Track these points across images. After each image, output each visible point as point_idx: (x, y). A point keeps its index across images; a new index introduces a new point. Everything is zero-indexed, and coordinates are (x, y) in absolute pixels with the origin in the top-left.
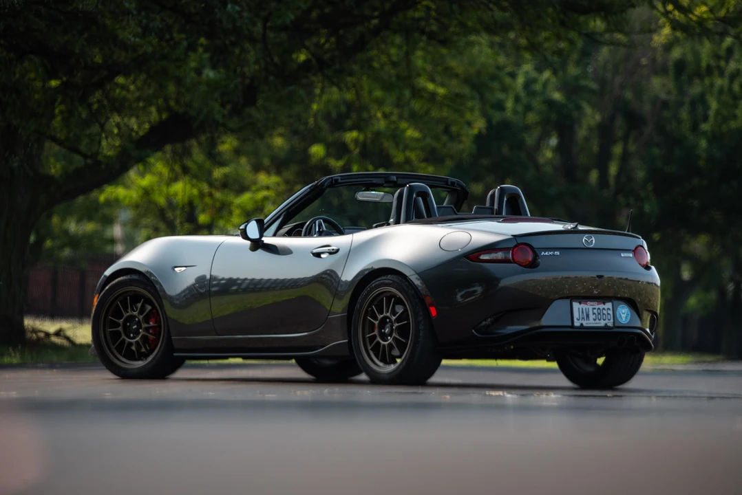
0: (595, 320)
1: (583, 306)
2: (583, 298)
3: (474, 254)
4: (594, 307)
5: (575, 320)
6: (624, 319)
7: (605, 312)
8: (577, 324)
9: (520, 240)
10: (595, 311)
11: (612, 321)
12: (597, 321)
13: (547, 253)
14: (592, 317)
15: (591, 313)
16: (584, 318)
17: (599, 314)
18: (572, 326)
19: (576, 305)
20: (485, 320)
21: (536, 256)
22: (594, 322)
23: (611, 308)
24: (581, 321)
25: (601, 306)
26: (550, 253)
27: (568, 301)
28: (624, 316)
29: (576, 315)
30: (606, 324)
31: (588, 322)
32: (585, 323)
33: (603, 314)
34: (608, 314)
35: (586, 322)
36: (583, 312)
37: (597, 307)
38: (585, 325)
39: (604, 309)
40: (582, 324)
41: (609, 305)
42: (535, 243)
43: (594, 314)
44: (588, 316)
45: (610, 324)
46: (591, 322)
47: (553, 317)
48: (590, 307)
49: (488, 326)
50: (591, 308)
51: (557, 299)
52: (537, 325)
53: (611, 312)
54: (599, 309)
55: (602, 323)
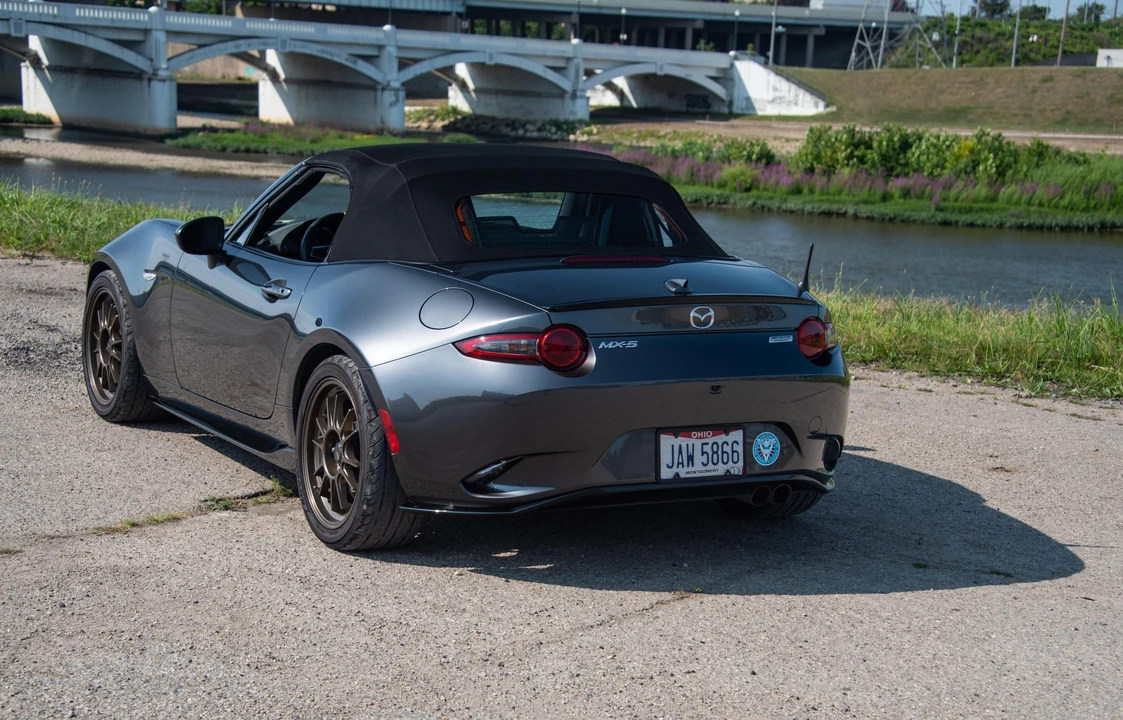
0: (705, 465)
1: (682, 441)
4: (706, 441)
5: (663, 469)
6: (766, 459)
7: (727, 449)
8: (666, 474)
9: (557, 319)
10: (707, 448)
11: (741, 463)
12: (710, 466)
13: (610, 345)
14: (699, 458)
15: (697, 453)
16: (682, 463)
17: (717, 454)
18: (657, 479)
19: (667, 441)
21: (587, 349)
22: (703, 469)
23: (740, 440)
24: (675, 470)
25: (721, 439)
26: (618, 344)
28: (766, 452)
29: (666, 458)
30: (728, 471)
31: (691, 469)
32: (683, 473)
33: (724, 453)
34: (733, 452)
35: (686, 469)
36: (680, 452)
37: (711, 440)
38: (682, 475)
39: (725, 443)
40: (677, 474)
41: (737, 436)
42: (587, 324)
43: (703, 453)
44: (691, 458)
45: (737, 469)
46: (698, 470)
48: (694, 442)
50: (698, 443)
51: (629, 433)
53: (739, 448)
54: (715, 443)
55: (721, 470)
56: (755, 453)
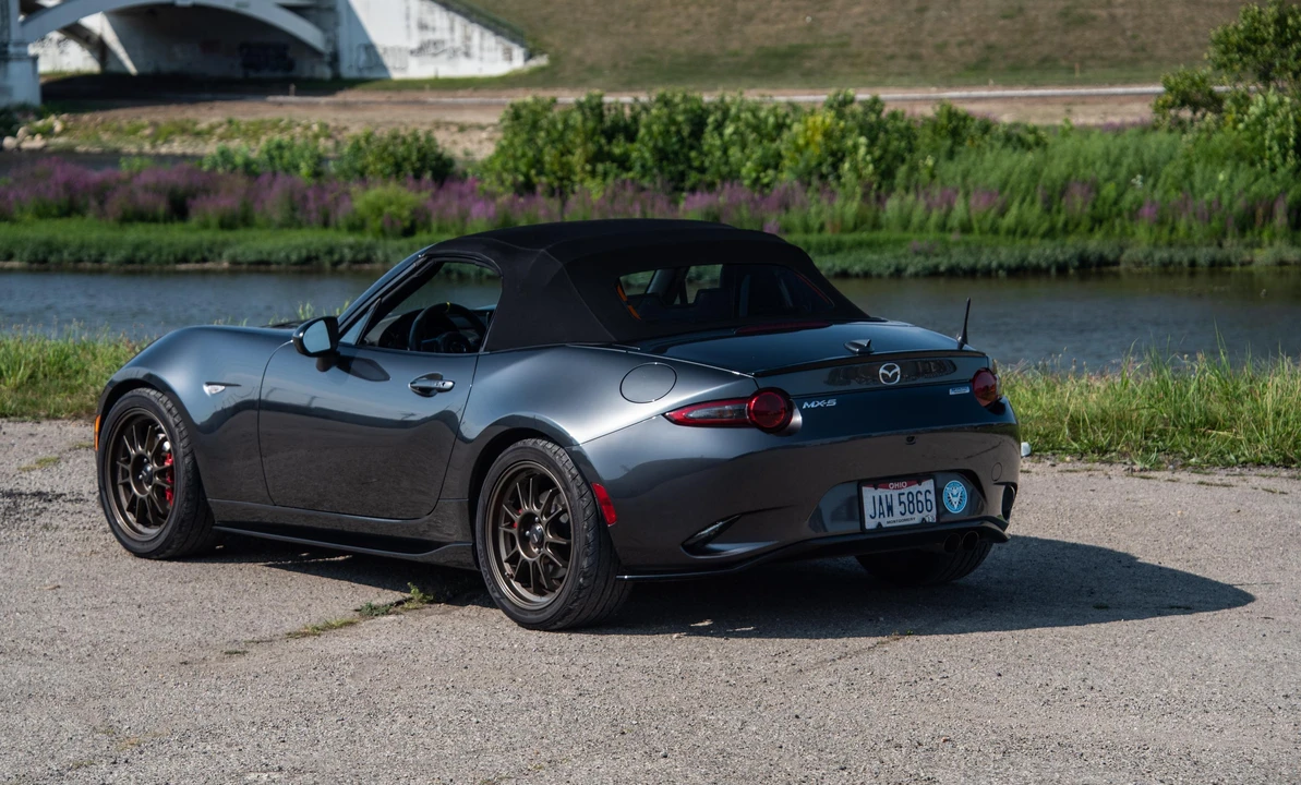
0: (903, 514)
1: (881, 492)
3: (681, 411)
4: (902, 491)
5: (867, 519)
6: (956, 506)
7: (922, 498)
8: (870, 524)
10: (904, 498)
11: (934, 511)
12: (908, 515)
13: (813, 405)
14: (897, 509)
15: (896, 503)
16: (883, 513)
17: (912, 503)
18: (862, 530)
19: (869, 493)
21: (792, 409)
22: (902, 517)
23: (932, 488)
24: (877, 520)
25: (914, 488)
26: (819, 404)
27: (854, 487)
28: (955, 500)
29: (868, 509)
30: (924, 519)
31: (891, 519)
32: (886, 522)
33: (919, 502)
34: (927, 500)
35: (887, 519)
36: (881, 503)
37: (906, 490)
38: (884, 525)
39: (919, 492)
40: (880, 524)
41: (929, 485)
43: (901, 503)
44: (890, 508)
45: (931, 517)
46: (896, 519)
48: (891, 493)
50: (895, 494)
51: (834, 486)
53: (932, 497)
54: (910, 493)
55: (916, 519)
56: (945, 501)
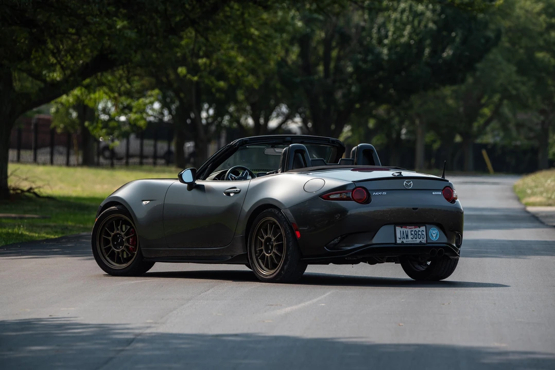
1: (404, 229)
2: (403, 224)
3: (326, 195)
4: (412, 230)
5: (398, 239)
6: (434, 238)
8: (399, 241)
9: (358, 185)
10: (413, 233)
11: (425, 239)
12: (414, 239)
13: (377, 194)
14: (410, 236)
15: (409, 234)
16: (404, 237)
17: (416, 235)
18: (396, 243)
19: (398, 229)
20: (333, 240)
21: (369, 195)
22: (412, 240)
23: (424, 230)
24: (402, 240)
25: (417, 229)
26: (380, 193)
27: (392, 226)
28: (434, 235)
29: (398, 235)
30: (421, 241)
31: (407, 240)
32: (405, 241)
33: (419, 234)
34: (422, 234)
35: (405, 240)
36: (403, 234)
37: (414, 230)
38: (405, 242)
39: (419, 231)
40: (403, 242)
41: (423, 228)
42: (369, 186)
43: (411, 234)
44: (407, 236)
45: (424, 241)
46: (410, 240)
47: (381, 237)
48: (408, 230)
49: (336, 244)
50: (409, 230)
51: (385, 225)
52: (369, 243)
53: (424, 233)
54: (415, 231)
55: (418, 241)
